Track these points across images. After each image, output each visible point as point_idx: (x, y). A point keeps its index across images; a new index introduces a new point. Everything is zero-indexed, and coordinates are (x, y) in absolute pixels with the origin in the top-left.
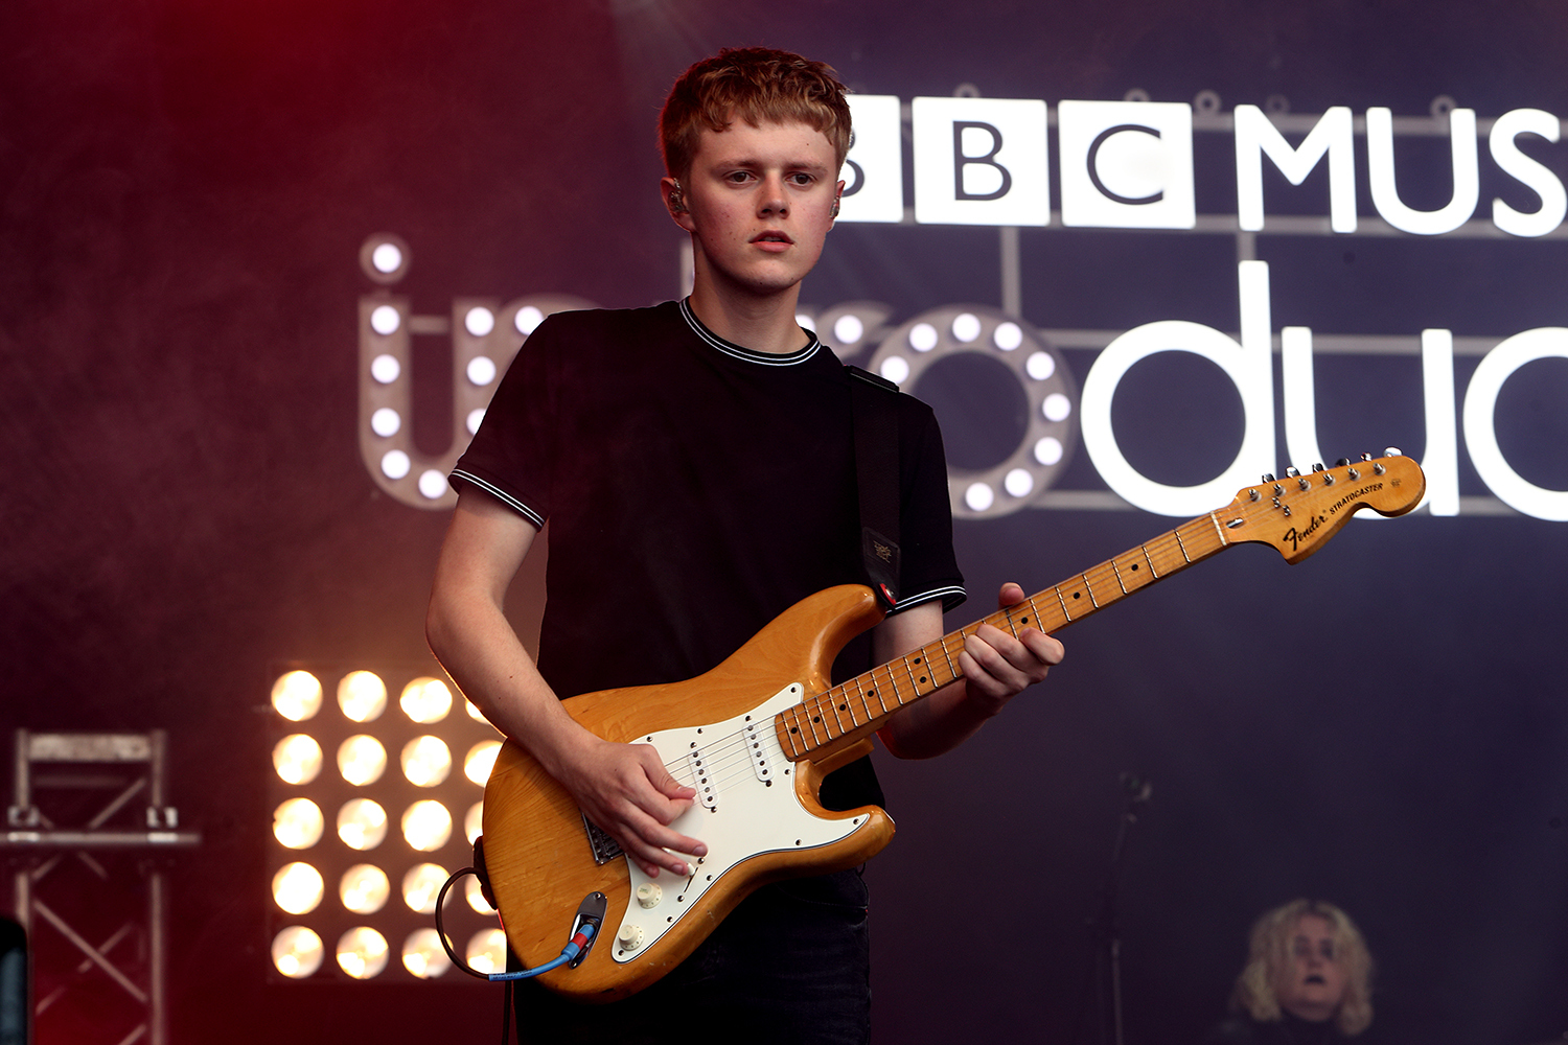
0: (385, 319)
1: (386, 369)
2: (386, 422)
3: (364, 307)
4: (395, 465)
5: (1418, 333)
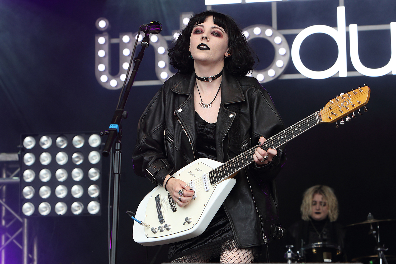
0: (101, 40)
1: (101, 53)
2: (101, 67)
3: (96, 38)
4: (104, 79)
5: (389, 23)
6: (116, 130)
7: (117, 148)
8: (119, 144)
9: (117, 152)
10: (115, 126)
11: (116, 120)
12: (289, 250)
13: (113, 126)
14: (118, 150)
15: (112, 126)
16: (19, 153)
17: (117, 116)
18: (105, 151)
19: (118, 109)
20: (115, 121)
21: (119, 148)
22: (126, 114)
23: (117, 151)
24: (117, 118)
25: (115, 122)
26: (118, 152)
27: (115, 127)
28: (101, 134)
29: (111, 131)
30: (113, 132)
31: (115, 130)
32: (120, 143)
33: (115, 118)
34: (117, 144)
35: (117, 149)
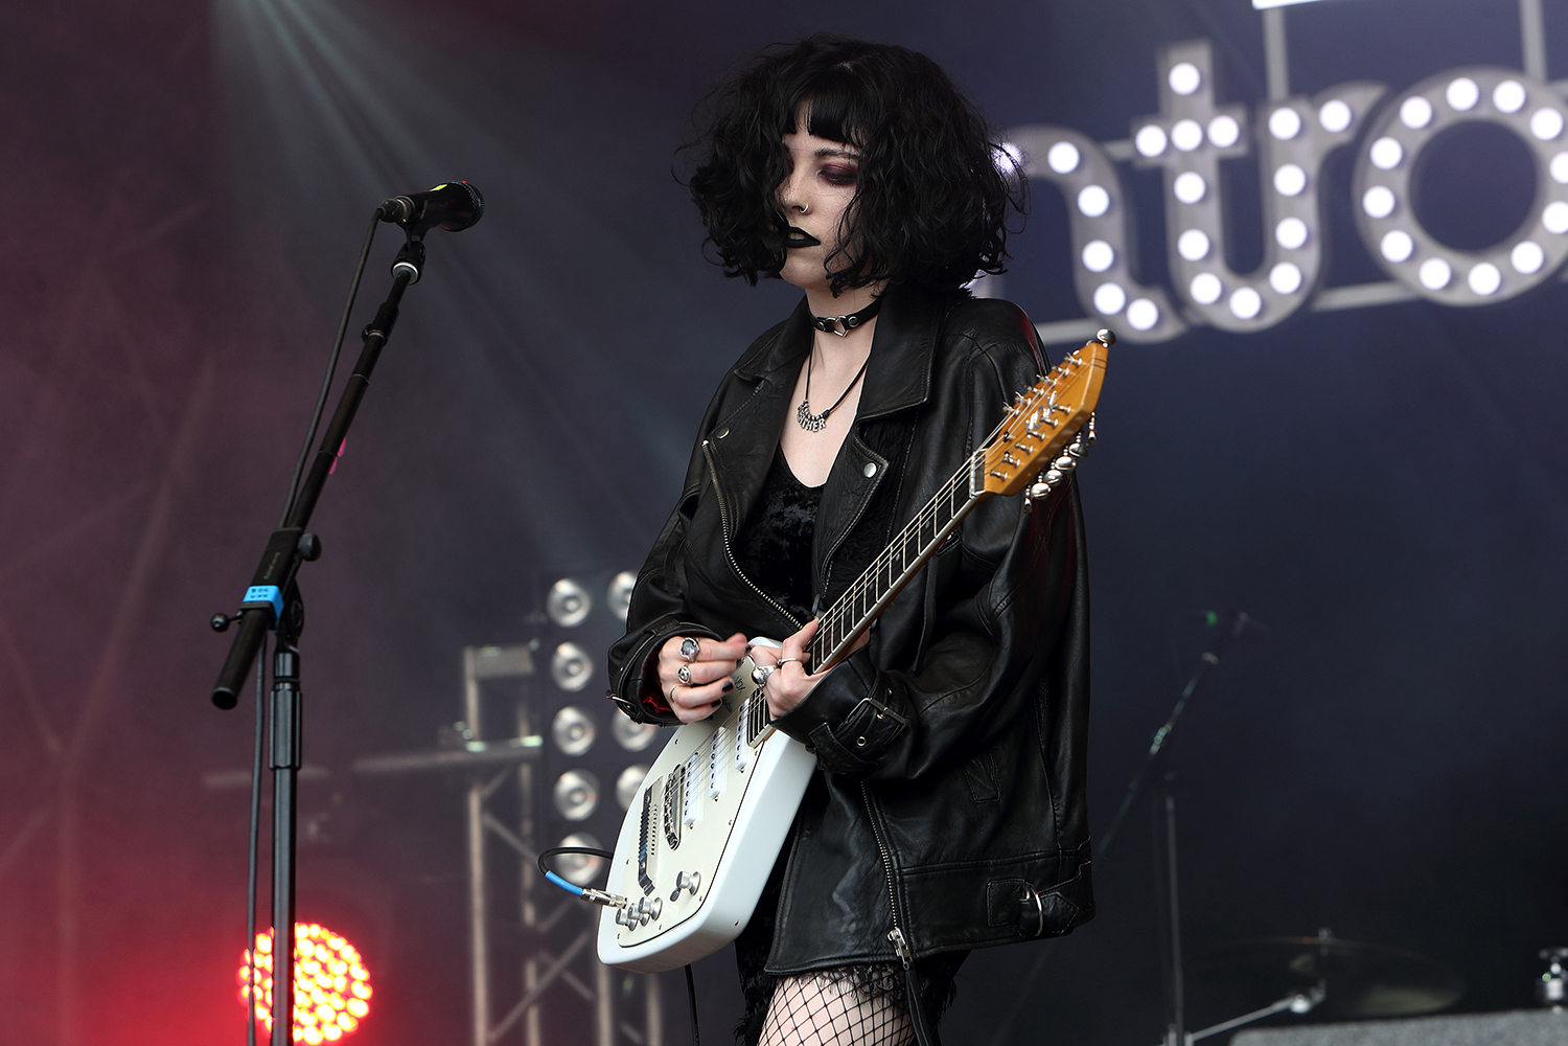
6: (266, 606)
7: (281, 674)
8: (289, 657)
9: (284, 687)
10: (265, 593)
11: (271, 568)
12: (1556, 968)
13: (257, 593)
14: (284, 679)
15: (254, 594)
16: (534, 645)
17: (278, 554)
18: (222, 689)
19: (285, 526)
20: (269, 573)
21: (288, 673)
22: (310, 543)
23: (284, 682)
24: (274, 561)
25: (266, 577)
26: (287, 686)
27: (265, 596)
28: (217, 625)
29: (251, 613)
30: (258, 613)
31: (266, 610)
32: (291, 652)
33: (270, 562)
34: (281, 655)
35: (284, 677)
